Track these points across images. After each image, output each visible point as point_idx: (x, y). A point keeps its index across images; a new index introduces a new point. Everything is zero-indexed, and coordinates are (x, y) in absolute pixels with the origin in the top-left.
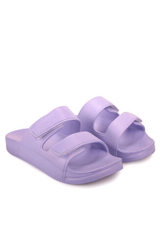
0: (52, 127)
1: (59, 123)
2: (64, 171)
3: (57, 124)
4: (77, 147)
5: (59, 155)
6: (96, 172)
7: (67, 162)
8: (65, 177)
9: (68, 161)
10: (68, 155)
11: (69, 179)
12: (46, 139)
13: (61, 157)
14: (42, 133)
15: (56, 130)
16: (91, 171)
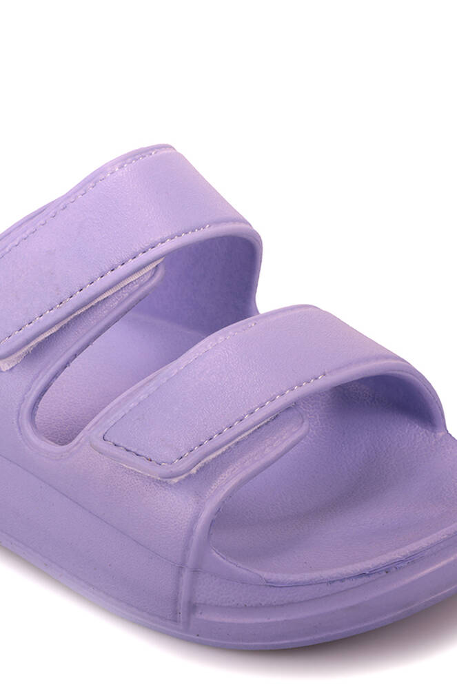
0: (90, 291)
1: (132, 264)
2: (181, 567)
3: (121, 270)
4: (260, 414)
5: (156, 472)
6: (387, 570)
7: (205, 515)
8: (192, 607)
9: (209, 507)
10: (206, 472)
11: (215, 618)
12: (52, 370)
13: (163, 482)
14: (30, 330)
15: (114, 307)
16: (359, 567)
